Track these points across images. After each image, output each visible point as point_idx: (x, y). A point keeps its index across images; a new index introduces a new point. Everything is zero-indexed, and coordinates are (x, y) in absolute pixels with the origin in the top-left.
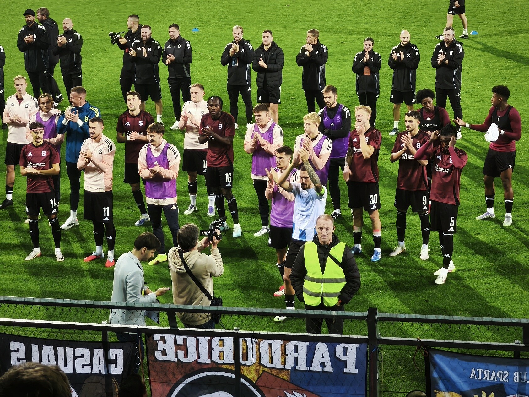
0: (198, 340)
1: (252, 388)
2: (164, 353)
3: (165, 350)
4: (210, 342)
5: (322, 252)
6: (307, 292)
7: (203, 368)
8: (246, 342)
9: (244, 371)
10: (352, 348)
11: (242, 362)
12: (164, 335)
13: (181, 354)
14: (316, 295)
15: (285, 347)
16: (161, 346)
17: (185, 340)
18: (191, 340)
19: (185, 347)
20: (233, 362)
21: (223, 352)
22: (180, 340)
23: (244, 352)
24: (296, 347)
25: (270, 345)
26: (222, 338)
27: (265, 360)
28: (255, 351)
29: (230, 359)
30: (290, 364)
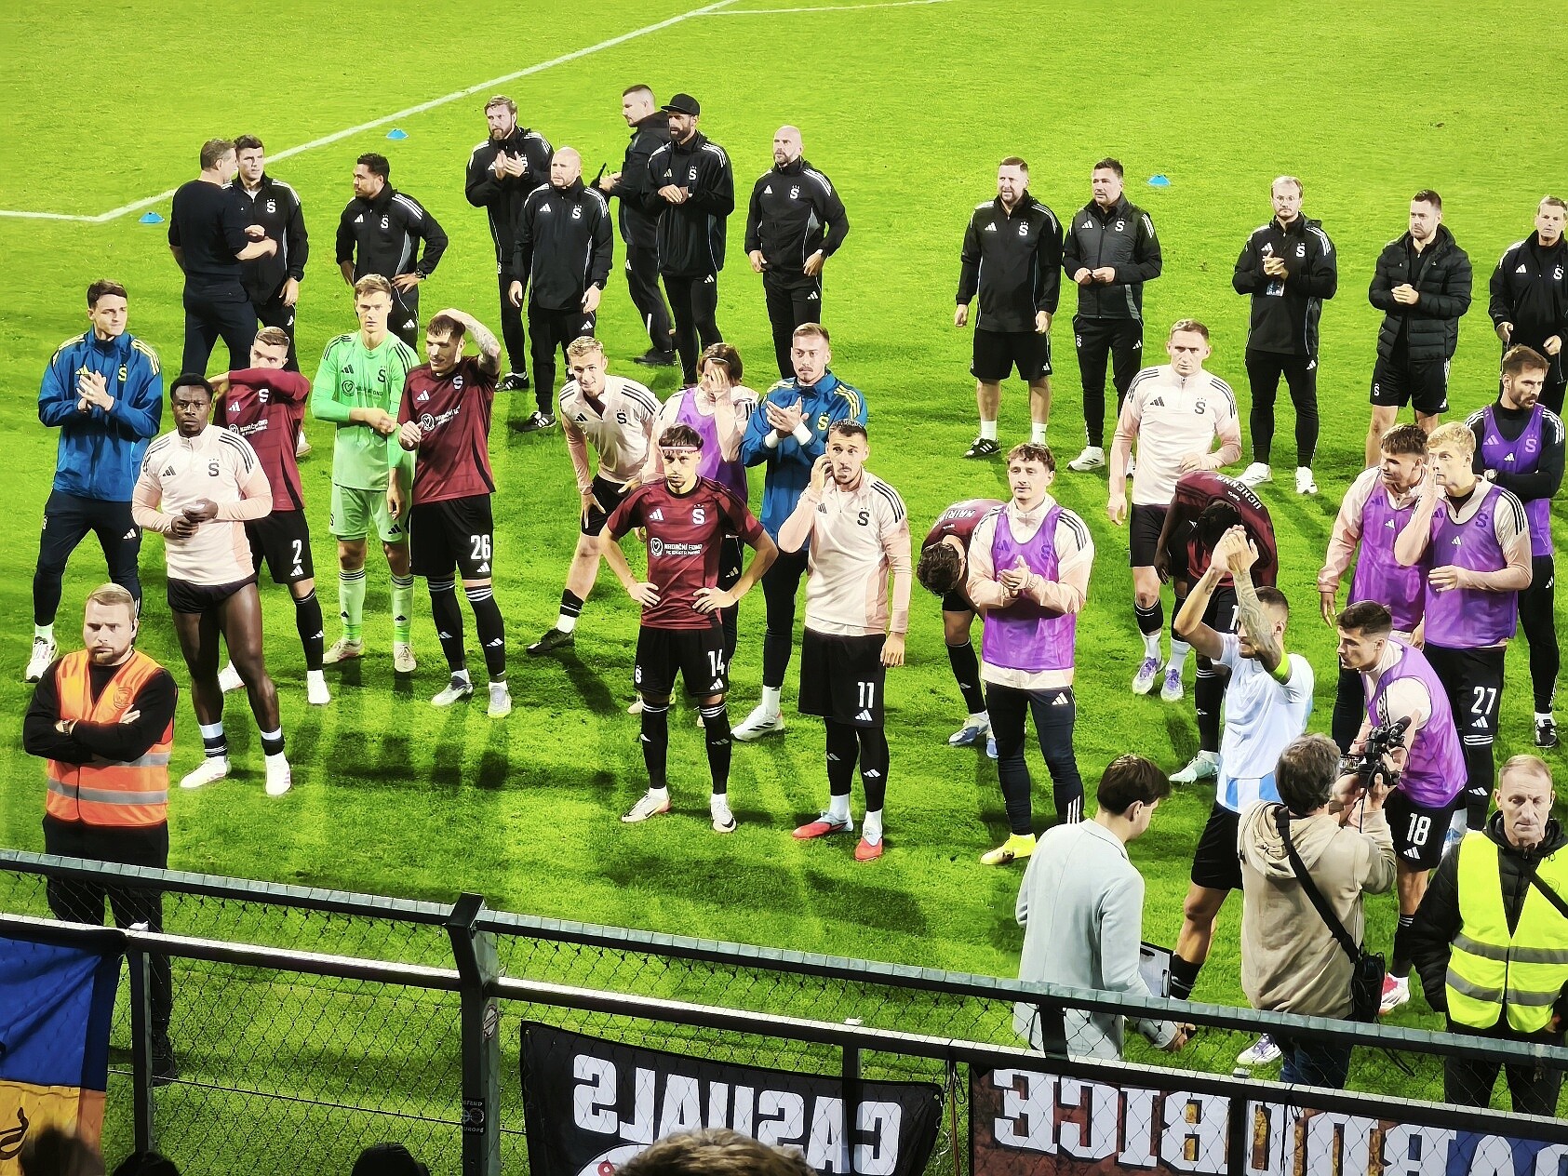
0: (1123, 1097)
2: (1022, 1126)
3: (1024, 1117)
4: (1158, 1107)
6: (1458, 984)
8: (1267, 1113)
11: (1250, 1172)
12: (1024, 1073)
13: (1071, 1132)
14: (1488, 996)
15: (1383, 1140)
16: (1013, 1104)
17: (1087, 1093)
18: (1104, 1095)
19: (1083, 1114)
20: (1223, 1170)
21: (1197, 1138)
22: (1072, 1091)
23: (1260, 1142)
24: (1415, 1143)
25: (1339, 1129)
26: (1197, 1096)
27: (1320, 1173)
28: (1291, 1142)
29: (1214, 1160)
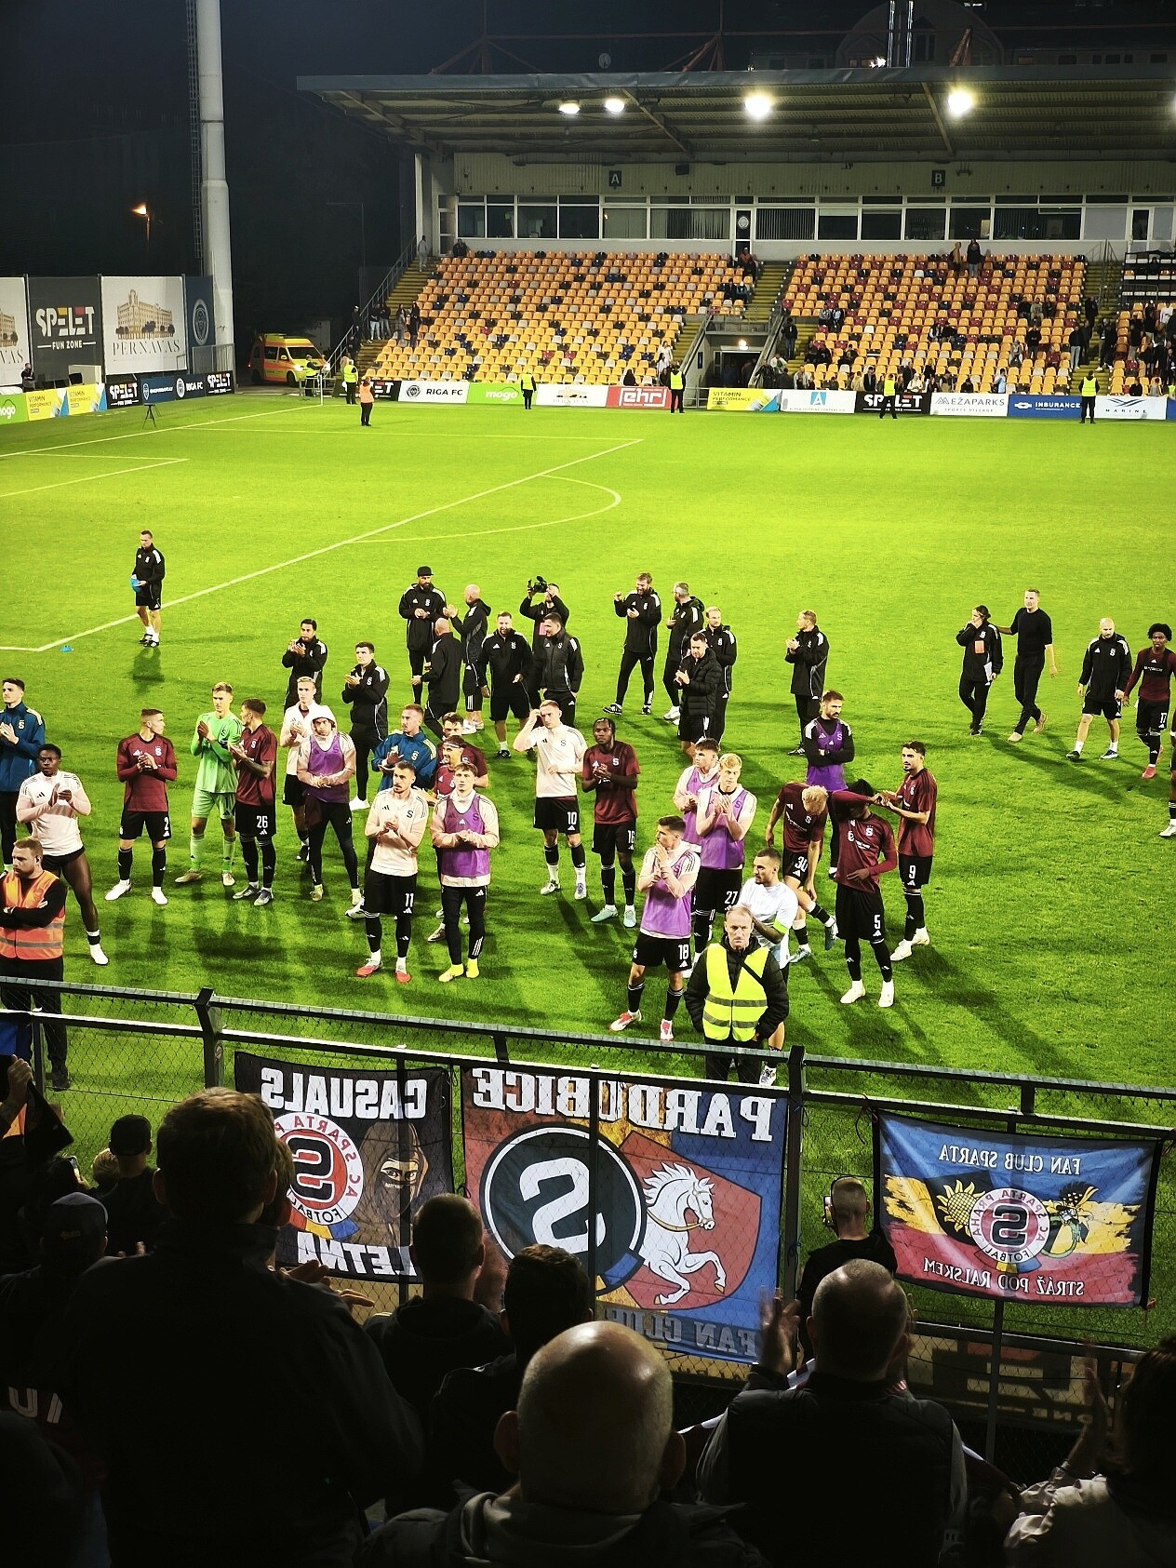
0: (537, 1080)
1: (614, 1155)
2: (487, 1096)
3: (488, 1092)
4: (555, 1084)
5: (733, 960)
6: (709, 1019)
7: (542, 1121)
8: (609, 1086)
9: (603, 1130)
10: (766, 1104)
11: (602, 1116)
12: (487, 1070)
13: (512, 1099)
14: (723, 1024)
15: (666, 1097)
16: (482, 1085)
17: (519, 1079)
18: (528, 1079)
19: (518, 1089)
20: (588, 1115)
21: (574, 1099)
22: (511, 1078)
23: (605, 1101)
24: (681, 1098)
25: (644, 1093)
26: (573, 1079)
27: (636, 1115)
28: (621, 1100)
29: (583, 1110)
30: (672, 1123)
